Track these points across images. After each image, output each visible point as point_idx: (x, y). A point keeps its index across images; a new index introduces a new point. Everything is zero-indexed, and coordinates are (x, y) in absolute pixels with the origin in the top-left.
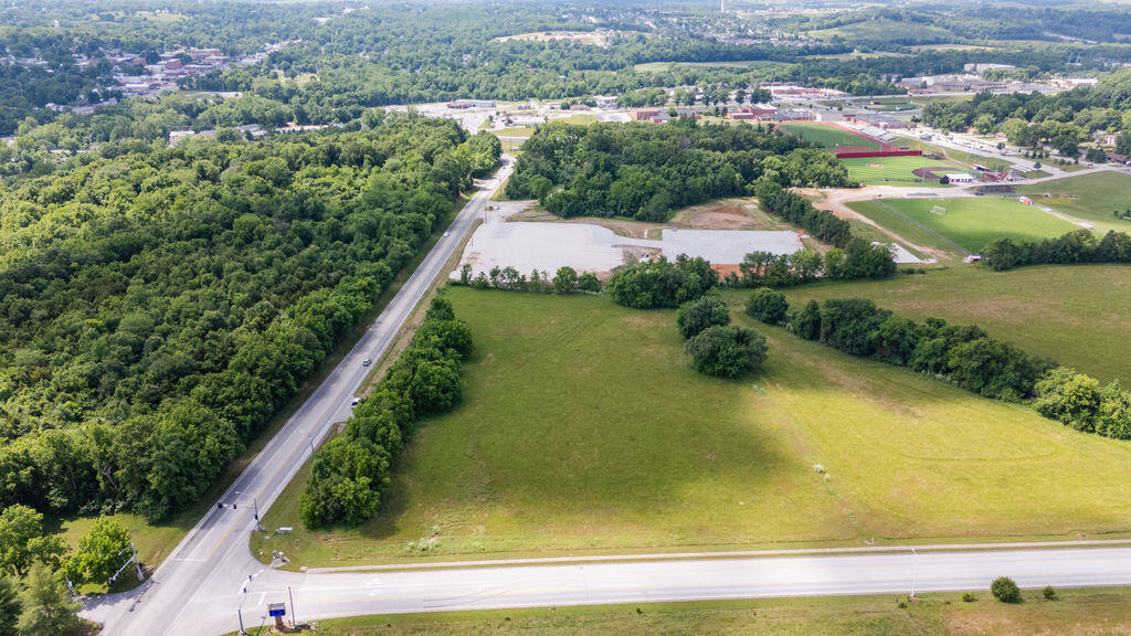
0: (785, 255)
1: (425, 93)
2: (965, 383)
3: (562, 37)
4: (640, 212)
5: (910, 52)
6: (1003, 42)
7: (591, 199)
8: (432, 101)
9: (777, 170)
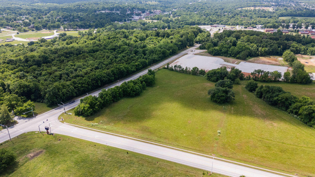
0: (268, 72)
1: (206, 23)
2: (303, 120)
3: (258, 8)
4: (238, 56)
7: (223, 51)
8: (208, 25)
9: (295, 48)
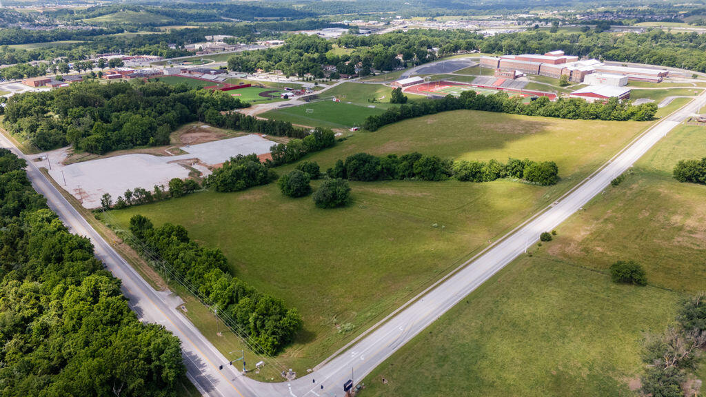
5: (160, 31)
6: (206, 23)
